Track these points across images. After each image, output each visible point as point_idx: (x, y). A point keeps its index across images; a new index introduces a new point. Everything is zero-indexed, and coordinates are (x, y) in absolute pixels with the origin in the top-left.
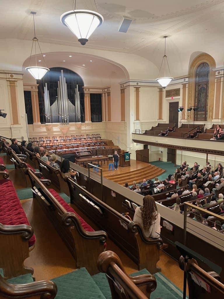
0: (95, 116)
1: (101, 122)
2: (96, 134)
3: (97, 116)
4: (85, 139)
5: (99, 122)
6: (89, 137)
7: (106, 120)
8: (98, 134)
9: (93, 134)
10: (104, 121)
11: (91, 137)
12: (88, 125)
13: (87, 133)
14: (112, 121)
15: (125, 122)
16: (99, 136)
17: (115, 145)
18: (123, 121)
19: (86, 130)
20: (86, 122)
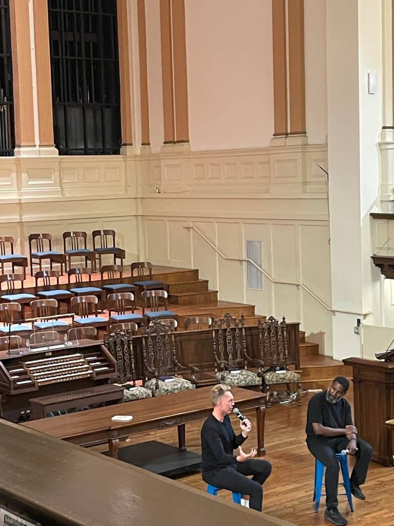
0: (75, 114)
1: (117, 152)
2: (89, 233)
3: (89, 114)
4: (21, 262)
5: (104, 152)
6: (46, 251)
7: (146, 143)
8: (106, 232)
9: (71, 230)
10: (135, 149)
11: (58, 250)
12: (37, 169)
13: (31, 223)
14: (196, 143)
15: (305, 145)
16: (110, 246)
17: (220, 297)
18: (297, 140)
19: (20, 206)
20: (23, 152)
